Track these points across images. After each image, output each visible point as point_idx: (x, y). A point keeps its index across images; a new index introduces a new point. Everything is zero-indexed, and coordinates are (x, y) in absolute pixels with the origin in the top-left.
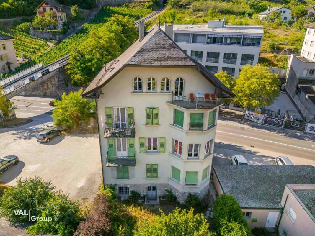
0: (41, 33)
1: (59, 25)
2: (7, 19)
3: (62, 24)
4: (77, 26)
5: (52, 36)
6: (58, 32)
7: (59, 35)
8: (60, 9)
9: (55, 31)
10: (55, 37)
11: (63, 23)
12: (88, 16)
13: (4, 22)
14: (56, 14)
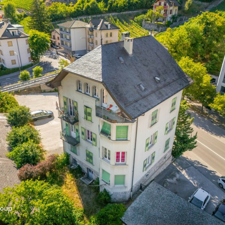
0: (149, 25)
1: (167, 18)
2: (132, 12)
3: (170, 18)
4: (186, 19)
5: (157, 28)
6: (162, 24)
7: (162, 27)
8: (172, 4)
9: (160, 24)
10: (159, 28)
11: (172, 16)
12: (204, 9)
13: (129, 13)
14: (167, 8)
